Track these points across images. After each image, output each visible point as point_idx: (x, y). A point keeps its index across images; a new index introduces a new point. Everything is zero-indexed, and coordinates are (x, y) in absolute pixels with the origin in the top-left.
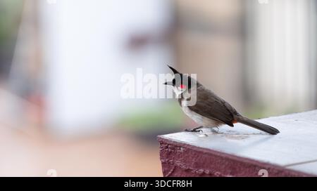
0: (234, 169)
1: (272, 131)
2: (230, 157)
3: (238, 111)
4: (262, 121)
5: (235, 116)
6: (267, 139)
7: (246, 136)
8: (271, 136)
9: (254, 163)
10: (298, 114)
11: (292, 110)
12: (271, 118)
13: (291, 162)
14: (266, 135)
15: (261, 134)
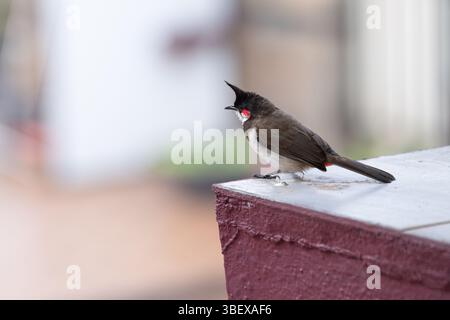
0: (328, 234)
1: (385, 178)
2: (322, 217)
3: (333, 148)
4: (370, 163)
5: (329, 156)
6: (376, 189)
7: (345, 184)
8: (383, 185)
9: (357, 226)
10: (424, 152)
11: (414, 146)
12: (383, 158)
13: (413, 223)
14: (374, 184)
15: (367, 181)
